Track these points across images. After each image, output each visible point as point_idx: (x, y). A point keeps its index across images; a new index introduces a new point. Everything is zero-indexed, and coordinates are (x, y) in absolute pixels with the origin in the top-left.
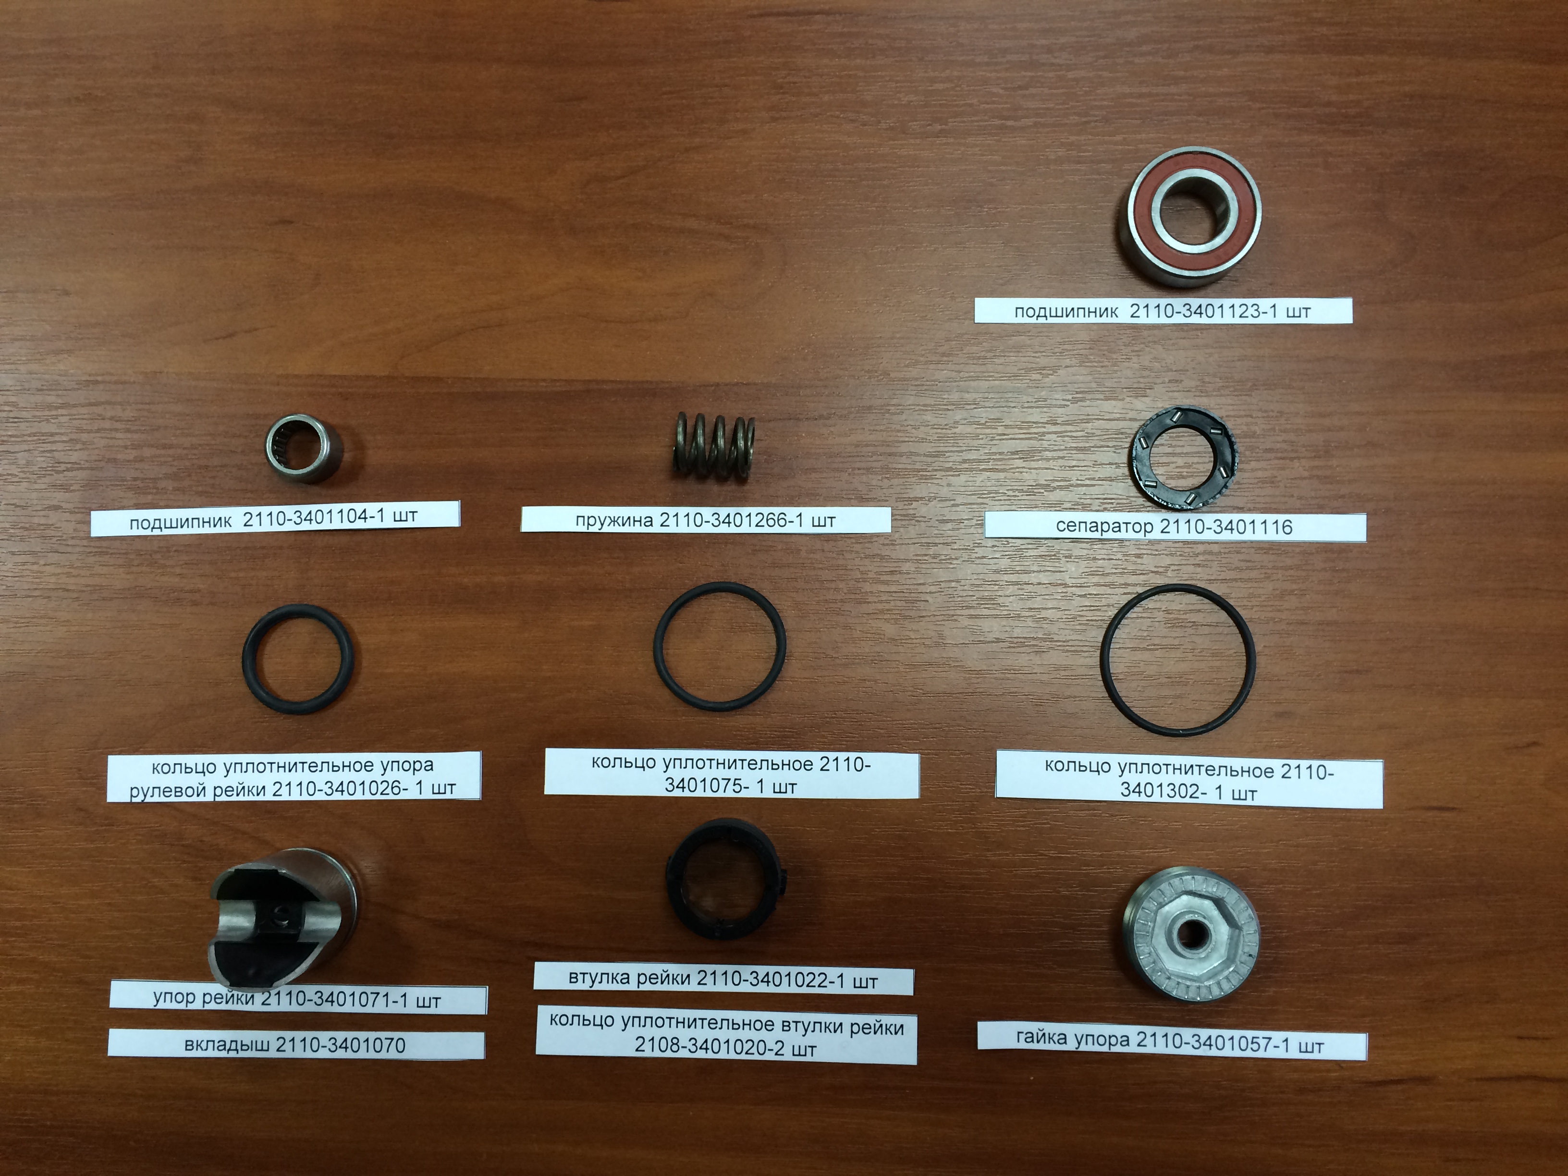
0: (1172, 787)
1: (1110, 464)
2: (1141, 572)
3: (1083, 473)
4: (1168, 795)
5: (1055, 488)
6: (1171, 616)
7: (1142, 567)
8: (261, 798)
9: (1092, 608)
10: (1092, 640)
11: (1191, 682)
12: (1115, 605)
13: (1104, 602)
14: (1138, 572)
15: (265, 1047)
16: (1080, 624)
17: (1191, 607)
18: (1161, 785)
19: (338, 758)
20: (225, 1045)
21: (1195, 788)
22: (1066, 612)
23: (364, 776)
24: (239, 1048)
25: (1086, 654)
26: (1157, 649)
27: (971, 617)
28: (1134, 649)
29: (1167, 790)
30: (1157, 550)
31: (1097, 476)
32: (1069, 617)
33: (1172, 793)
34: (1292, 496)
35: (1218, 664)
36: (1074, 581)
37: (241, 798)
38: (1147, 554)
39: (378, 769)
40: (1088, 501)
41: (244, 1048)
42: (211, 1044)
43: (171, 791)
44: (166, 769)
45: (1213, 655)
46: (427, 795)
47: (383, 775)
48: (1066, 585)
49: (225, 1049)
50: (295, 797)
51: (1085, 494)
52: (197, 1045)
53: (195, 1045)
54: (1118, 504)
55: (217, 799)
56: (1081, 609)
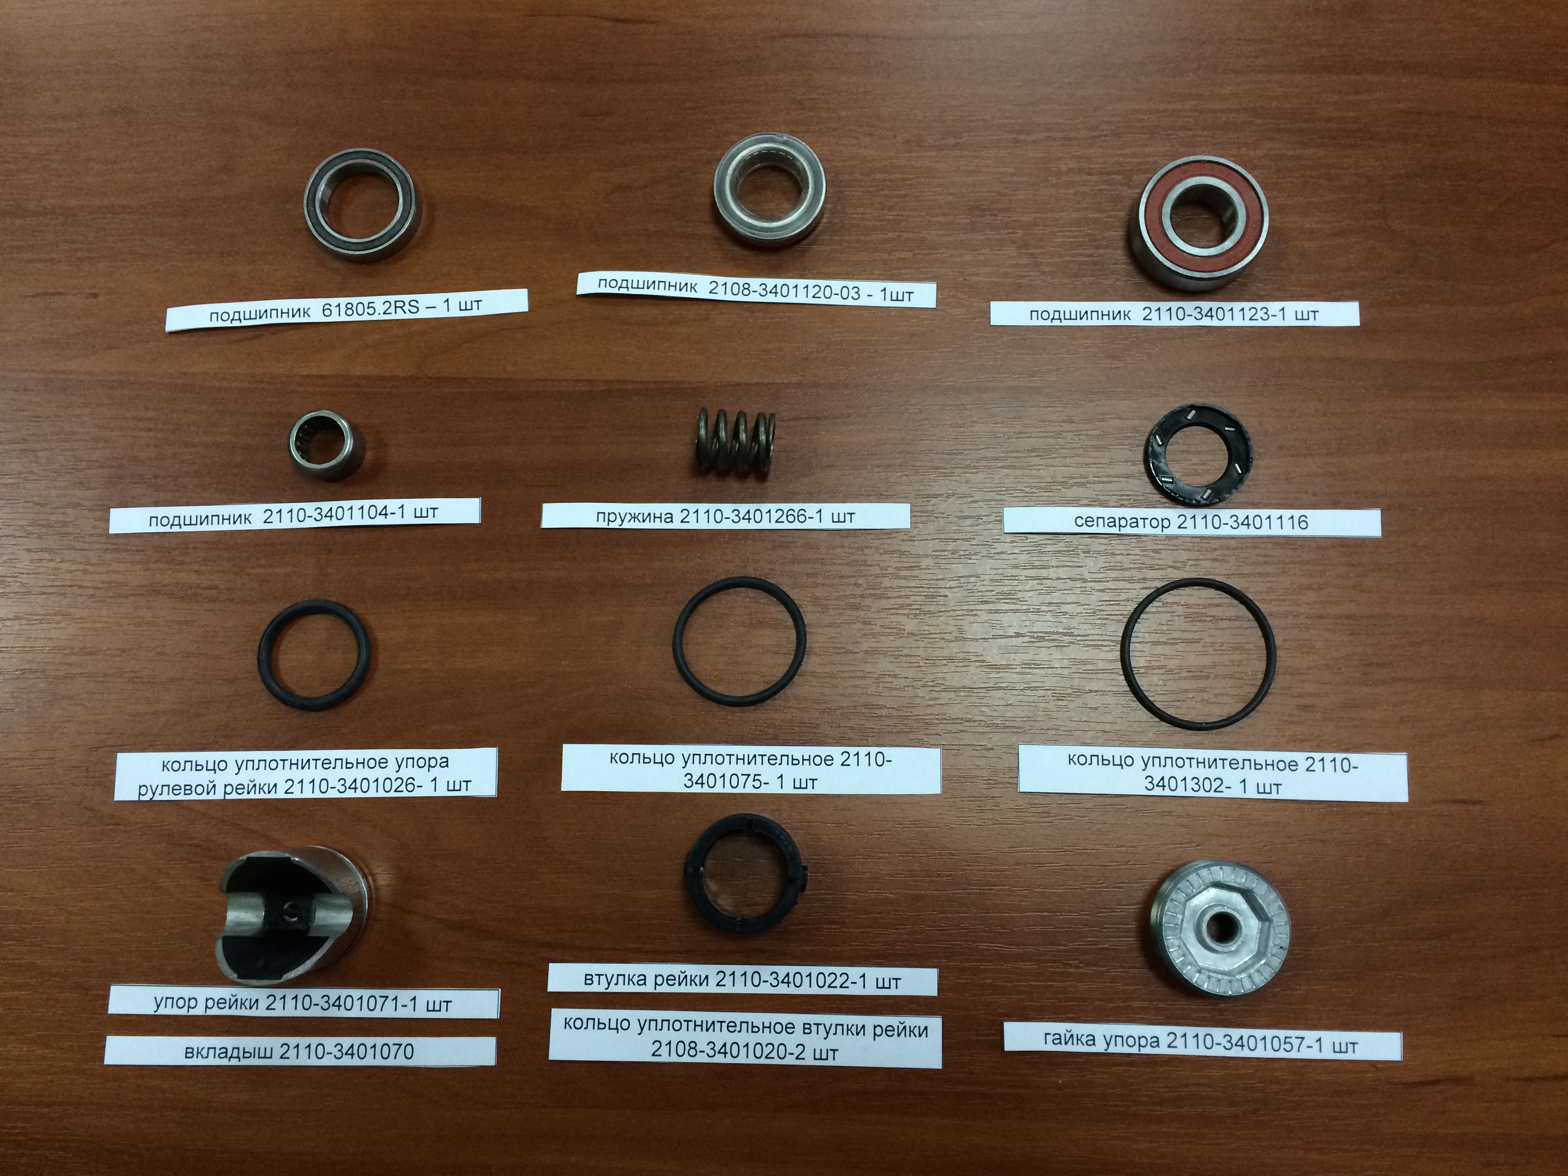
0: (1196, 781)
1: (1126, 461)
2: (1159, 567)
3: (1100, 470)
4: (1192, 789)
5: (1072, 486)
6: (1190, 610)
7: (1160, 562)
8: (272, 796)
9: (1112, 603)
10: (1112, 634)
11: (1212, 676)
12: (1134, 600)
13: (1123, 596)
14: (1156, 567)
15: (268, 1055)
16: (1099, 619)
17: (1210, 601)
18: (1185, 779)
19: (352, 755)
20: (226, 1053)
21: (1219, 782)
22: (1086, 607)
23: (378, 773)
24: (241, 1055)
25: (1107, 648)
26: (1177, 644)
27: (990, 612)
28: (1155, 643)
29: (1191, 784)
30: (1174, 546)
31: (1113, 472)
32: (1089, 611)
33: (1196, 788)
34: (1307, 492)
35: (1237, 657)
36: (1093, 576)
37: (252, 796)
38: (1165, 549)
39: (392, 765)
40: (1106, 498)
41: (247, 1055)
42: (212, 1051)
43: (180, 789)
44: (176, 766)
45: (1234, 649)
46: (442, 792)
47: (397, 772)
48: (1085, 580)
49: (226, 1057)
50: (308, 794)
51: (1102, 490)
52: (198, 1053)
53: (195, 1052)
54: (1134, 500)
55: (228, 797)
56: (1101, 603)
